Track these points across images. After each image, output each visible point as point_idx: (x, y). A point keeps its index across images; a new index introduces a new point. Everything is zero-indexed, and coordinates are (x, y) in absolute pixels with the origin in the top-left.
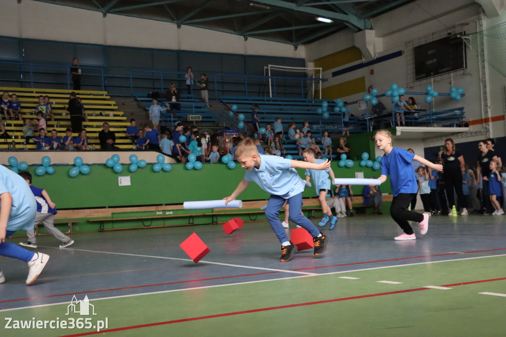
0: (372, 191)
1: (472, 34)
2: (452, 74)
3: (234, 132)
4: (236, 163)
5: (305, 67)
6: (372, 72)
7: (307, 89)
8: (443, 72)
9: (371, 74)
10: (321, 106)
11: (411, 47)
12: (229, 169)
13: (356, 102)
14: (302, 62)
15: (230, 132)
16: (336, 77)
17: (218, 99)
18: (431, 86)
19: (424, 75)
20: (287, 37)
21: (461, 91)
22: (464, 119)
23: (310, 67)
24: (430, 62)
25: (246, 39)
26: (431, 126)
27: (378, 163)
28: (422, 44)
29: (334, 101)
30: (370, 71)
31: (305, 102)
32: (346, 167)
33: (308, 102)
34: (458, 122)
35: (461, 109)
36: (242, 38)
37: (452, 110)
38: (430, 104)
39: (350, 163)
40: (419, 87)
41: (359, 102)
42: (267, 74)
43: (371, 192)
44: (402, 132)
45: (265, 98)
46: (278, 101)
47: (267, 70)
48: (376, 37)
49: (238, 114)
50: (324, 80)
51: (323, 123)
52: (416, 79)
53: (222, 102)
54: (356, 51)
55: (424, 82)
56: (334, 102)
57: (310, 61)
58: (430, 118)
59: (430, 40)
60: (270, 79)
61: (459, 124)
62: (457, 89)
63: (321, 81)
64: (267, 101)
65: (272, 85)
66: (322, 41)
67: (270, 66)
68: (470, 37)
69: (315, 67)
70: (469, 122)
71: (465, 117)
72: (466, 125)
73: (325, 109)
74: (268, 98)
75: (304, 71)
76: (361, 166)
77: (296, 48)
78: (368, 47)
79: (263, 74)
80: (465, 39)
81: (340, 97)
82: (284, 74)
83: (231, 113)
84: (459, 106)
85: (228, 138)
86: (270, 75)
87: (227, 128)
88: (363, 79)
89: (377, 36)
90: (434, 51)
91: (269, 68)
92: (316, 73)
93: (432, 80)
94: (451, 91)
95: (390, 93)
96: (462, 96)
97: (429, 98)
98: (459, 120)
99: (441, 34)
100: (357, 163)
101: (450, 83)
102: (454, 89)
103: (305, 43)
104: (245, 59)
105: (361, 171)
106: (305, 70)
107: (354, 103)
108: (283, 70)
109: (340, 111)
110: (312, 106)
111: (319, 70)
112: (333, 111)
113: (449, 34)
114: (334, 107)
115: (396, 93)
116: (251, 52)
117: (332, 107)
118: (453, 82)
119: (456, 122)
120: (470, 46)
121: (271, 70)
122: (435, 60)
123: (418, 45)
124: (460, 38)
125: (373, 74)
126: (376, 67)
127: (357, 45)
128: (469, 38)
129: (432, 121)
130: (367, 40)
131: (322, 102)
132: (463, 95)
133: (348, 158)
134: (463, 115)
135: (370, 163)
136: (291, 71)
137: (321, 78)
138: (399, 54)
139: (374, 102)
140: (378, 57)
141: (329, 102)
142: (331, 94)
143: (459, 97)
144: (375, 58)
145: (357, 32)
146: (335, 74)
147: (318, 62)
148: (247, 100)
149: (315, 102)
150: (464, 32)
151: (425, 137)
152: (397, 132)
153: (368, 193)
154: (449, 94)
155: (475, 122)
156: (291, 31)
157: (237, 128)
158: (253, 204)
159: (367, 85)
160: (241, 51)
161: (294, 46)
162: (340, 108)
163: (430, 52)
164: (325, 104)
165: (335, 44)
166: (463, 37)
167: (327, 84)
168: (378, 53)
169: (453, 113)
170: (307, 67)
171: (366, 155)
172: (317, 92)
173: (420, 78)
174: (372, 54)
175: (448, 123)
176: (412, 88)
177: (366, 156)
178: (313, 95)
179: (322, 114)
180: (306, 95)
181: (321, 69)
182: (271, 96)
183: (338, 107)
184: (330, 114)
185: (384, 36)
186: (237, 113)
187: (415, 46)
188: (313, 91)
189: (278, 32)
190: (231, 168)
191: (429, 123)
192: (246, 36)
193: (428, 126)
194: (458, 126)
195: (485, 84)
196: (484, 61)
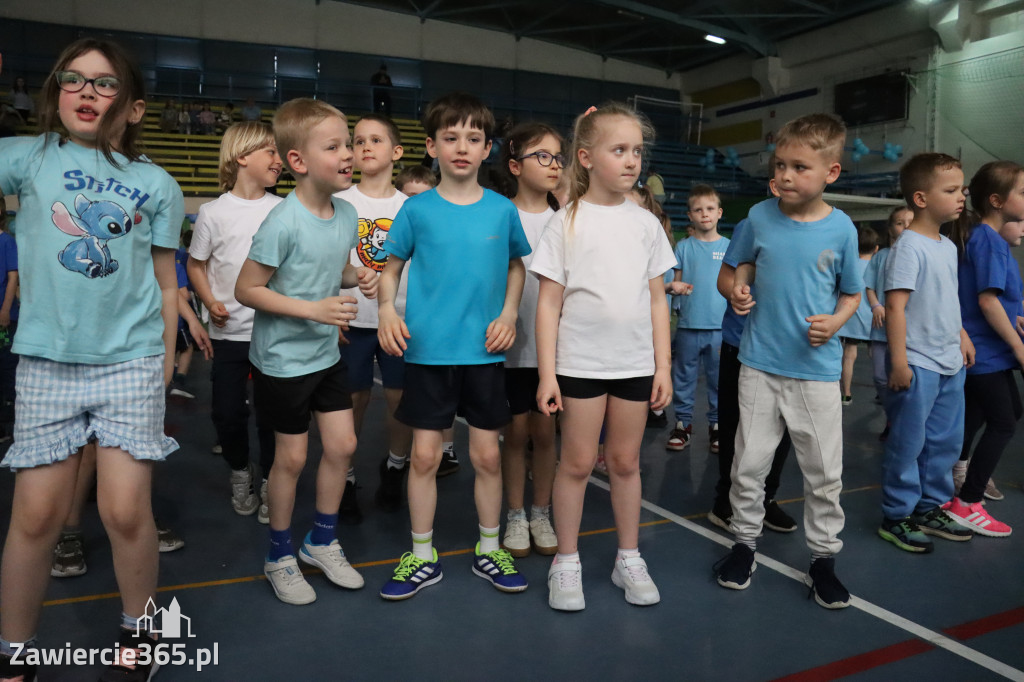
1: (920, 72)
2: (886, 126)
5: (679, 100)
6: (773, 114)
7: (682, 130)
8: (875, 122)
9: (771, 117)
10: (705, 155)
11: (831, 84)
13: (756, 153)
14: (675, 95)
16: (721, 118)
18: (860, 140)
21: (897, 149)
23: (687, 103)
24: (856, 107)
25: (605, 60)
28: (848, 80)
30: (769, 114)
31: (677, 147)
33: (681, 147)
34: (889, 191)
36: (600, 58)
37: (883, 175)
38: (858, 163)
47: (632, 102)
48: (782, 68)
54: (752, 85)
57: (686, 94)
59: (860, 76)
61: (891, 193)
62: (894, 145)
63: (700, 122)
68: (917, 77)
69: (694, 102)
73: (710, 160)
75: (677, 107)
77: (669, 76)
78: (770, 79)
80: (910, 78)
84: (893, 169)
88: (758, 123)
89: (784, 66)
90: (864, 92)
91: (636, 100)
92: (694, 111)
93: (858, 131)
94: (885, 148)
96: (898, 156)
97: (857, 156)
99: (876, 70)
101: (884, 137)
102: (889, 145)
103: (682, 70)
104: (602, 87)
106: (678, 105)
107: (752, 154)
108: (652, 103)
109: (732, 164)
111: (699, 107)
112: (723, 163)
113: (888, 70)
114: (723, 157)
116: (610, 76)
117: (720, 157)
118: (887, 136)
120: (916, 89)
121: (638, 103)
122: (865, 104)
123: (841, 82)
124: (903, 76)
125: (774, 116)
126: (779, 108)
127: (755, 76)
128: (915, 77)
130: (770, 71)
131: (706, 150)
136: (663, 105)
137: (701, 116)
138: (813, 92)
140: (782, 94)
141: (715, 151)
143: (894, 157)
144: (779, 95)
145: (756, 59)
146: (720, 114)
147: (697, 96)
150: (911, 69)
154: (883, 153)
159: (765, 131)
161: (667, 72)
163: (858, 93)
164: (711, 153)
166: (907, 76)
167: (709, 127)
168: (784, 89)
169: (883, 179)
170: (682, 101)
172: (694, 135)
174: (775, 89)
178: (689, 139)
179: (705, 167)
180: (679, 138)
181: (702, 105)
183: (730, 159)
184: (717, 168)
185: (792, 67)
187: (837, 83)
188: (689, 132)
192: (605, 56)
194: (889, 196)
195: (933, 142)
196: (934, 111)
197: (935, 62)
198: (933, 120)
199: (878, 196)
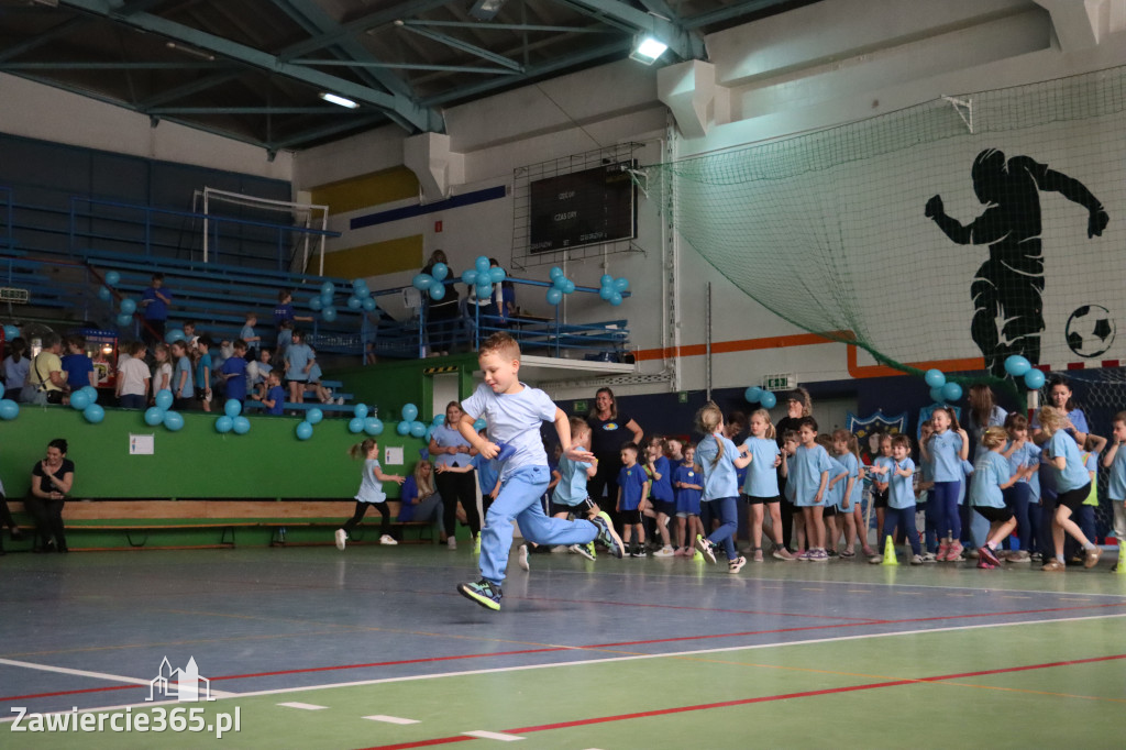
0: (423, 490)
1: (650, 166)
2: (606, 248)
3: (107, 336)
4: (105, 409)
5: (290, 201)
6: (438, 227)
7: (293, 250)
8: (589, 241)
9: (437, 231)
10: (318, 292)
11: (524, 181)
12: (88, 421)
13: (399, 290)
14: (283, 189)
15: (98, 335)
16: (358, 230)
17: (75, 256)
18: (562, 269)
19: (549, 244)
20: (254, 130)
21: (622, 284)
22: (626, 346)
23: (303, 203)
24: (562, 217)
25: (155, 123)
26: (556, 356)
28: (547, 176)
29: (351, 282)
30: (433, 226)
31: (284, 279)
33: (292, 280)
34: (613, 352)
35: (622, 324)
36: (146, 119)
37: (602, 325)
38: (558, 308)
39: (375, 425)
40: (536, 267)
41: (404, 290)
42: (200, 207)
43: (420, 493)
45: (193, 263)
46: (221, 272)
47: (201, 199)
48: (451, 151)
49: (122, 295)
50: (331, 235)
51: (321, 331)
52: (532, 251)
53: (85, 263)
54: (405, 178)
55: (548, 258)
56: (350, 286)
57: (302, 190)
58: (556, 337)
59: (565, 169)
60: (206, 221)
61: (615, 355)
62: (616, 280)
63: (323, 237)
64: (196, 269)
65: (209, 235)
66: (331, 146)
67: (207, 189)
68: (646, 173)
69: (314, 202)
70: (636, 352)
71: (627, 342)
72: (630, 359)
73: (328, 300)
74: (198, 264)
75: (286, 210)
76: (398, 434)
77: (272, 156)
78: (433, 170)
79: (190, 208)
80: (636, 175)
81: (364, 274)
82: (241, 212)
83: (106, 292)
84: (618, 316)
85: (92, 350)
86: (206, 212)
87: (92, 326)
88: (418, 239)
89: (454, 149)
90: (572, 194)
91: (206, 196)
92: (314, 218)
93: (565, 255)
94: (603, 283)
95: (473, 276)
96: (623, 297)
97: (556, 295)
98: (615, 347)
99: (588, 160)
100: (391, 426)
101: (602, 266)
102: (608, 280)
103: (293, 148)
104: (151, 169)
105: (398, 446)
106: (290, 207)
107: (392, 291)
108: (239, 203)
109: (362, 307)
110: (301, 289)
111: (323, 211)
112: (346, 305)
113: (605, 161)
114: (349, 295)
115: (486, 278)
116: (163, 154)
117: (344, 294)
118: (607, 265)
119: (610, 352)
120: (646, 193)
121: (210, 201)
122: (573, 214)
123: (539, 177)
124: (625, 173)
125: (441, 230)
126: (447, 216)
127: (409, 164)
128: (643, 174)
129: (558, 345)
130: (431, 156)
131: (321, 282)
132: (626, 294)
133: (371, 414)
134: (624, 337)
135: (419, 428)
136: (258, 206)
137: (324, 228)
138: (499, 192)
139: (438, 292)
140: (454, 194)
141: (336, 285)
142: (344, 268)
143: (617, 298)
144: (448, 197)
145: (411, 135)
146: (357, 223)
147: (321, 192)
148: (147, 263)
149: (307, 282)
150: (636, 161)
153: (414, 495)
154: (599, 290)
155: (647, 355)
156: (263, 116)
157: (116, 326)
158: (139, 508)
160: (140, 149)
161: (269, 150)
162: (362, 299)
163: (563, 196)
164: (328, 289)
165: (362, 156)
166: (633, 172)
167: (337, 245)
168: (454, 187)
169: (603, 331)
170: (296, 201)
171: (411, 410)
172: (313, 258)
173: (539, 250)
174: (441, 185)
175: (594, 352)
176: (522, 268)
178: (305, 267)
179: (320, 311)
180: (288, 264)
181: (326, 208)
182: (206, 260)
183: (357, 298)
184: (339, 312)
185: (467, 150)
186: (118, 293)
187: (533, 179)
188: (306, 256)
189: (231, 115)
190: (91, 419)
191: (553, 348)
192: (155, 117)
193: (550, 356)
194: (616, 358)
195: (672, 275)
196: (671, 227)
197: (670, 151)
198: (671, 240)
199: (599, 358)
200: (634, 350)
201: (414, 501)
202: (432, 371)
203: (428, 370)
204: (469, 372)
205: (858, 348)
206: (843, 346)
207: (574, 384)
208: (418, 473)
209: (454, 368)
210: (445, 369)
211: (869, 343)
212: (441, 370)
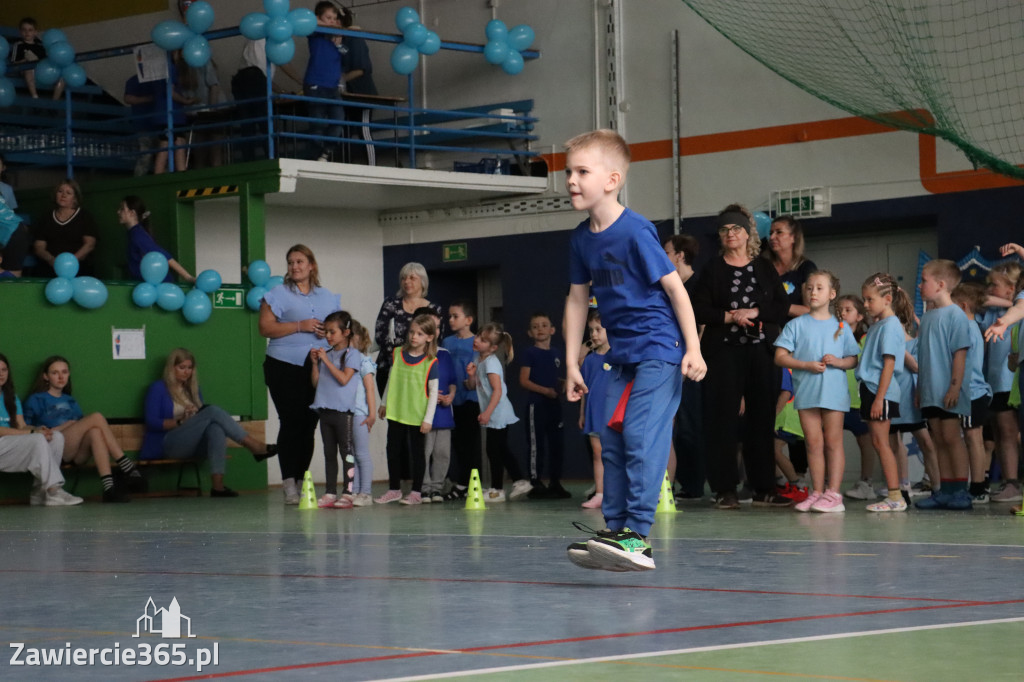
22: (531, 147)
26: (410, 165)
27: (203, 296)
32: (73, 304)
34: (510, 156)
35: (523, 107)
37: (488, 110)
38: (412, 80)
39: (93, 290)
41: (136, 50)
44: (301, 182)
58: (410, 132)
61: (513, 161)
71: (535, 139)
72: (540, 168)
76: (135, 305)
84: (517, 94)
94: (489, 35)
95: (259, 23)
97: (407, 58)
98: (513, 148)
100: (120, 291)
101: (488, 4)
102: (499, 29)
105: (136, 326)
107: (115, 51)
115: (283, 28)
118: (496, 3)
119: (504, 156)
129: (414, 146)
132: (530, 54)
133: (85, 270)
134: (528, 130)
135: (172, 295)
139: (197, 52)
143: (515, 61)
151: (389, 207)
152: (282, 180)
154: (482, 48)
162: (61, 66)
171: (156, 263)
175: (476, 159)
177: (157, 265)
183: (53, 64)
184: (17, 90)
191: (406, 151)
193: (400, 166)
200: (545, 152)
201: (167, 423)
202: (191, 193)
203: (184, 193)
204: (258, 195)
205: (939, 140)
206: (912, 138)
207: (441, 214)
208: (171, 376)
209: (231, 189)
210: (216, 190)
211: (958, 130)
212: (208, 191)
